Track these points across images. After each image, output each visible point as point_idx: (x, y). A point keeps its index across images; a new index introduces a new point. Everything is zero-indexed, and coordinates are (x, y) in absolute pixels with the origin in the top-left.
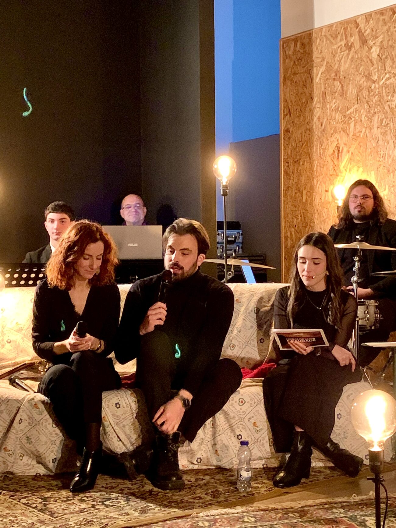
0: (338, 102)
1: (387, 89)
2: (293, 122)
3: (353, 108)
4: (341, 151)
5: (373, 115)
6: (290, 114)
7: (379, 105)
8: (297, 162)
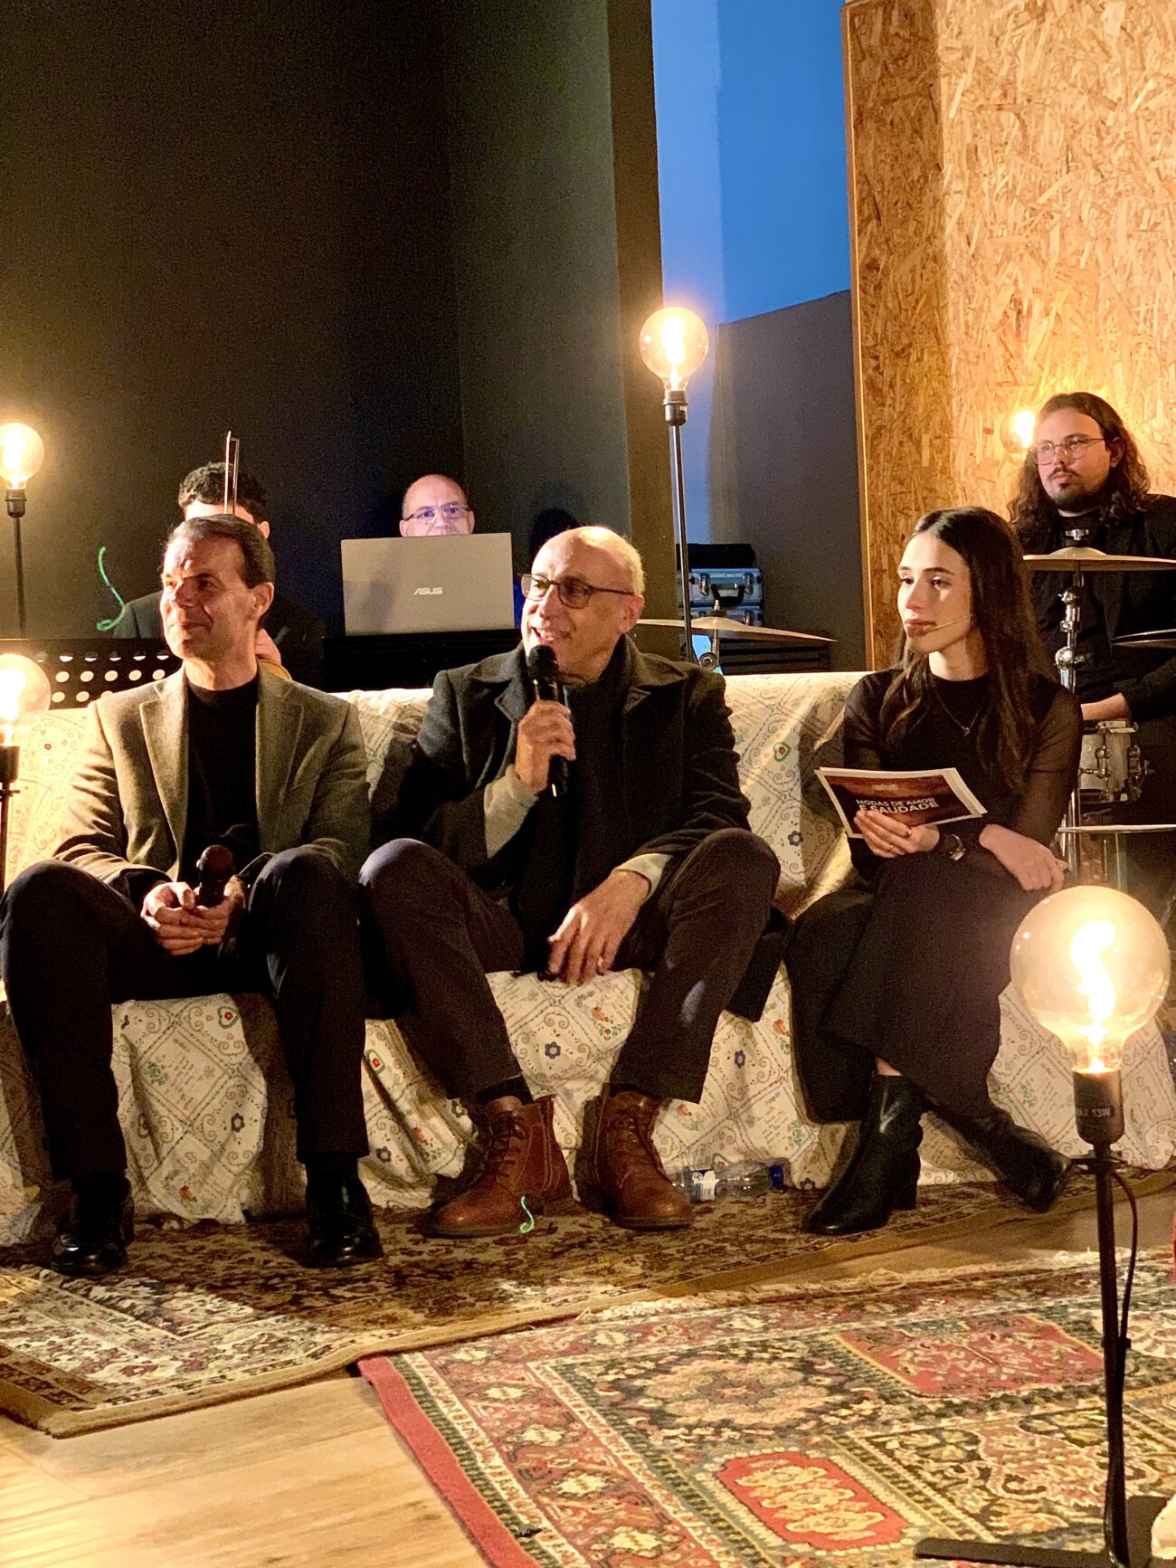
0: (1012, 171)
1: (1151, 124)
2: (887, 240)
3: (1055, 188)
4: (1025, 312)
5: (1115, 202)
6: (879, 218)
7: (1129, 172)
8: (902, 354)
